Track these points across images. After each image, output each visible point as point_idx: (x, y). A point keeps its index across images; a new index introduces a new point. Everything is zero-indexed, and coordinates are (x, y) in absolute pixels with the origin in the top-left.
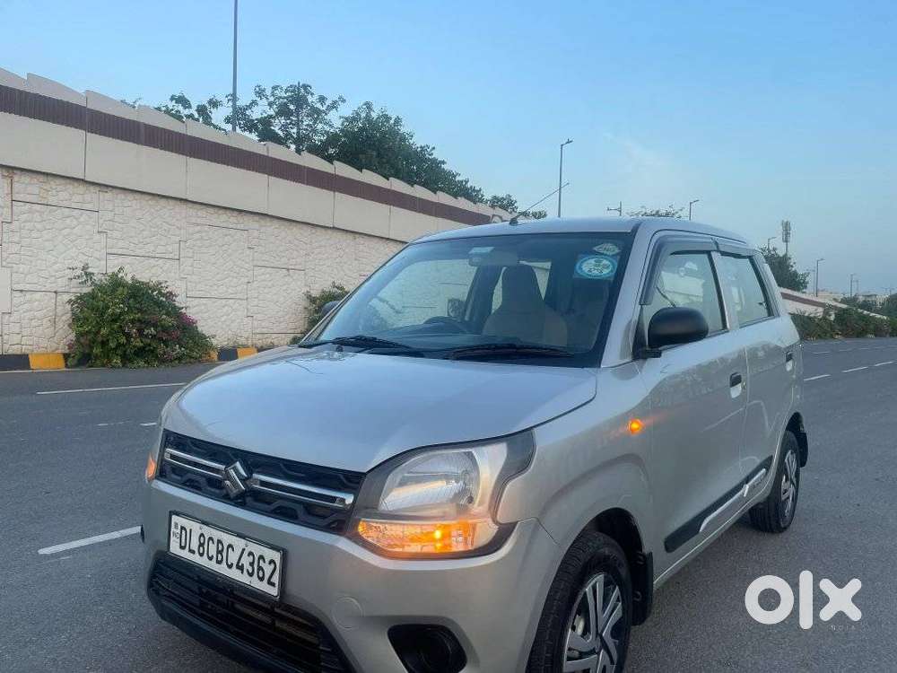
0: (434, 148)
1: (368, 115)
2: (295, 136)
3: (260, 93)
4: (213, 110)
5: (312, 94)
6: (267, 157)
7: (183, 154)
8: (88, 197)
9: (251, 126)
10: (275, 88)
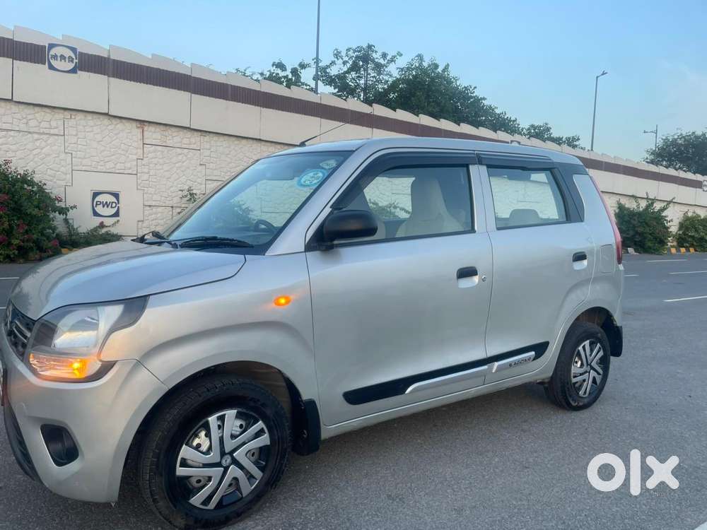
0: (475, 88)
1: (421, 64)
2: (363, 86)
3: (337, 55)
4: (303, 71)
5: (376, 52)
6: (321, 104)
7: (258, 106)
8: (193, 140)
9: (330, 81)
10: (348, 50)
